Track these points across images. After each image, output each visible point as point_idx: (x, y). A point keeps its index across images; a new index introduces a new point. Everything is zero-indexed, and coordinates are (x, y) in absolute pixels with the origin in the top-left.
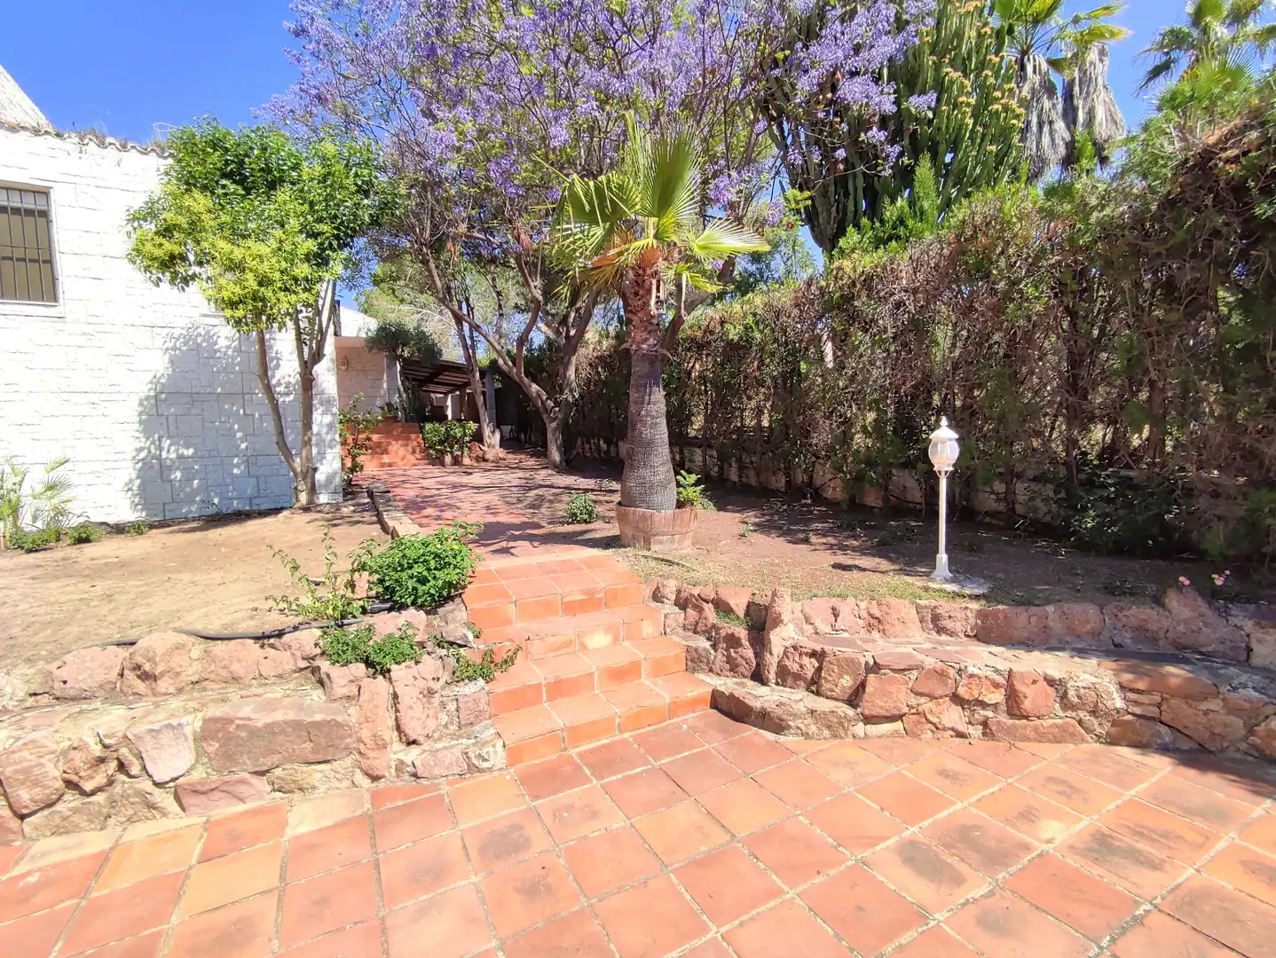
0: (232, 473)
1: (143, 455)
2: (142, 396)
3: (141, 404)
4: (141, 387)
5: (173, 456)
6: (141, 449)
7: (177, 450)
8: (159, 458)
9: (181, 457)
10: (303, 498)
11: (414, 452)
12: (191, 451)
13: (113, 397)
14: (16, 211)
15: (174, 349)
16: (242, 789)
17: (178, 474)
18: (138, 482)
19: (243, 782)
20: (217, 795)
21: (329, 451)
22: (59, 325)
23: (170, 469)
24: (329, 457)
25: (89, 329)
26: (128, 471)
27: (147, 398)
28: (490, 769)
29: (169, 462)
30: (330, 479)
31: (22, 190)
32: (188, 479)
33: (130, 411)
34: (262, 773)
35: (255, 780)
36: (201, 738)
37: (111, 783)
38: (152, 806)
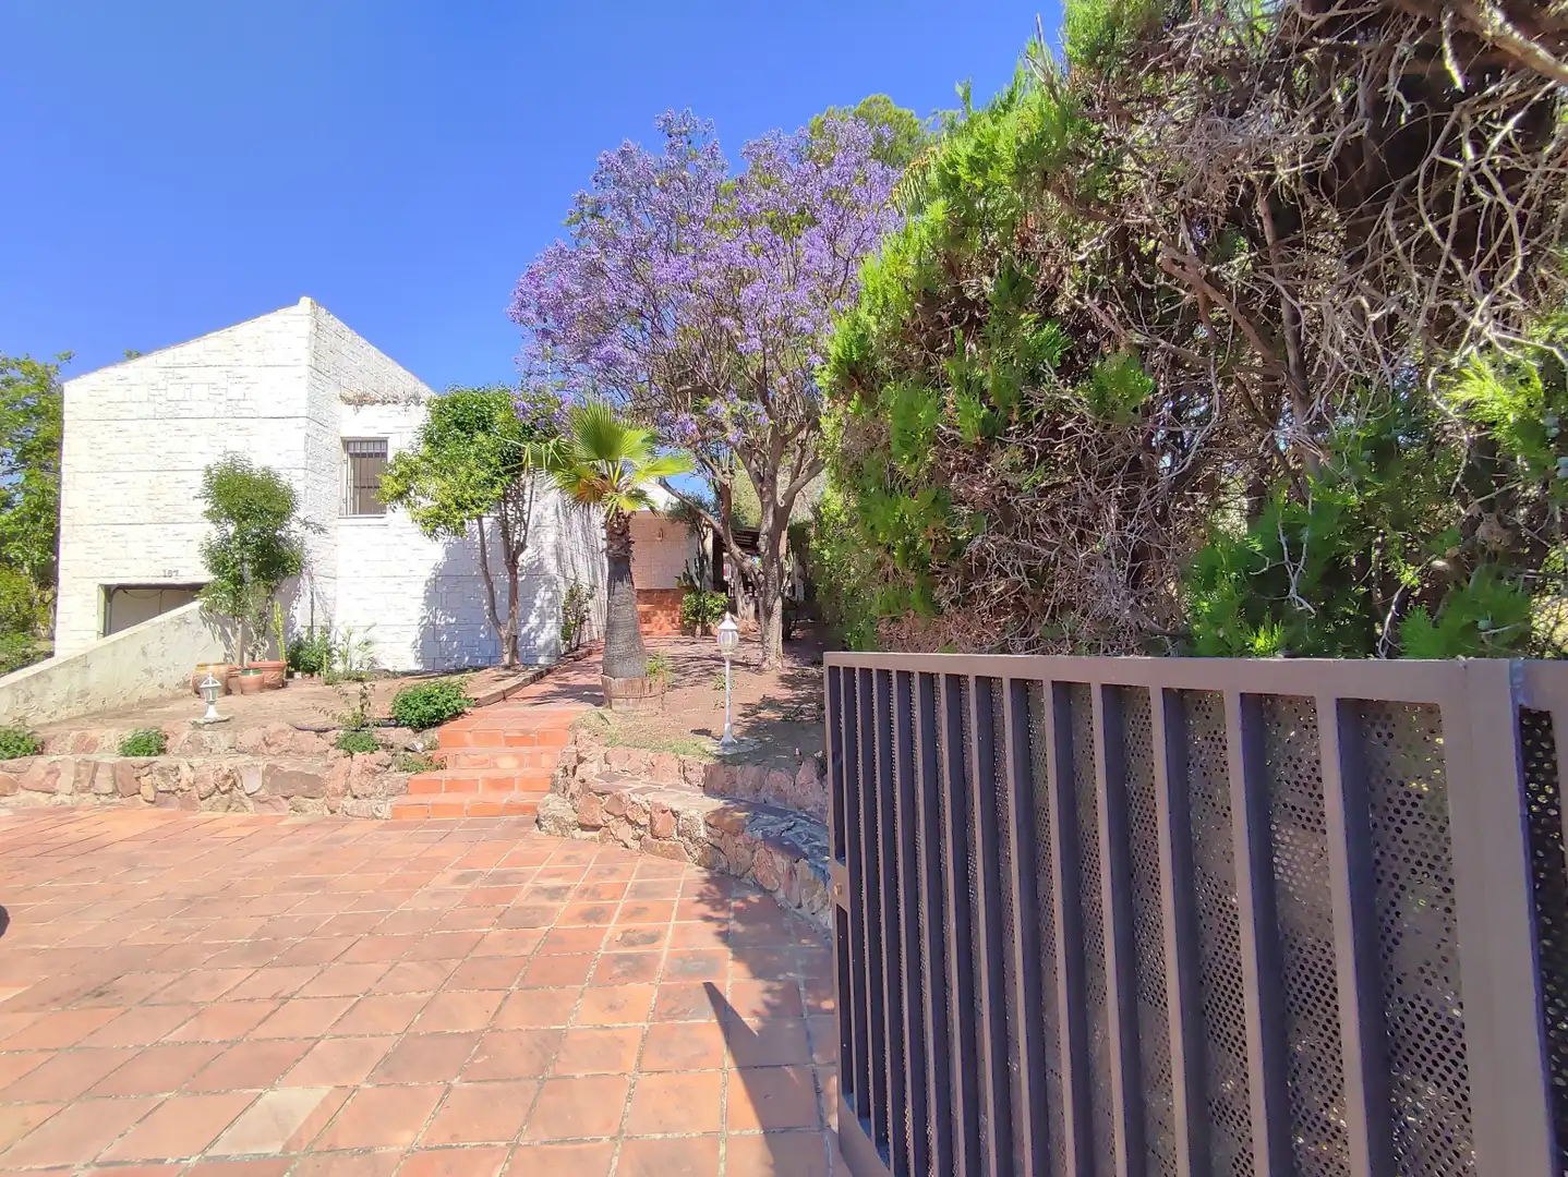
0: (478, 637)
1: (425, 621)
2: (427, 578)
3: (426, 585)
4: (426, 573)
5: (443, 623)
6: (425, 617)
7: (445, 619)
8: (434, 624)
9: (448, 624)
10: (507, 658)
11: (673, 622)
12: (454, 619)
13: (412, 579)
14: (370, 455)
15: (449, 543)
16: (276, 804)
17: (445, 637)
18: (420, 642)
19: (278, 800)
20: (266, 805)
21: (548, 621)
22: (384, 530)
23: (441, 634)
24: (548, 626)
25: (400, 532)
26: (414, 634)
27: (431, 580)
28: (381, 818)
29: (440, 628)
30: (547, 645)
31: (368, 441)
32: (450, 641)
33: (419, 590)
34: (287, 798)
35: (283, 801)
36: (265, 774)
37: (231, 790)
38: (243, 805)
